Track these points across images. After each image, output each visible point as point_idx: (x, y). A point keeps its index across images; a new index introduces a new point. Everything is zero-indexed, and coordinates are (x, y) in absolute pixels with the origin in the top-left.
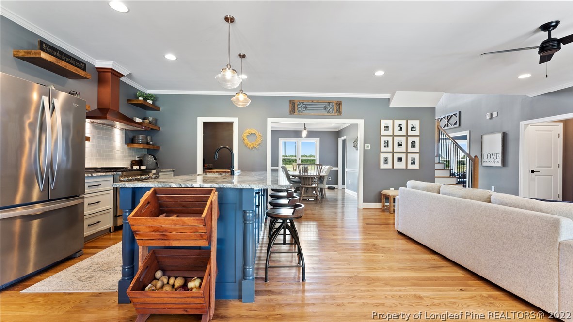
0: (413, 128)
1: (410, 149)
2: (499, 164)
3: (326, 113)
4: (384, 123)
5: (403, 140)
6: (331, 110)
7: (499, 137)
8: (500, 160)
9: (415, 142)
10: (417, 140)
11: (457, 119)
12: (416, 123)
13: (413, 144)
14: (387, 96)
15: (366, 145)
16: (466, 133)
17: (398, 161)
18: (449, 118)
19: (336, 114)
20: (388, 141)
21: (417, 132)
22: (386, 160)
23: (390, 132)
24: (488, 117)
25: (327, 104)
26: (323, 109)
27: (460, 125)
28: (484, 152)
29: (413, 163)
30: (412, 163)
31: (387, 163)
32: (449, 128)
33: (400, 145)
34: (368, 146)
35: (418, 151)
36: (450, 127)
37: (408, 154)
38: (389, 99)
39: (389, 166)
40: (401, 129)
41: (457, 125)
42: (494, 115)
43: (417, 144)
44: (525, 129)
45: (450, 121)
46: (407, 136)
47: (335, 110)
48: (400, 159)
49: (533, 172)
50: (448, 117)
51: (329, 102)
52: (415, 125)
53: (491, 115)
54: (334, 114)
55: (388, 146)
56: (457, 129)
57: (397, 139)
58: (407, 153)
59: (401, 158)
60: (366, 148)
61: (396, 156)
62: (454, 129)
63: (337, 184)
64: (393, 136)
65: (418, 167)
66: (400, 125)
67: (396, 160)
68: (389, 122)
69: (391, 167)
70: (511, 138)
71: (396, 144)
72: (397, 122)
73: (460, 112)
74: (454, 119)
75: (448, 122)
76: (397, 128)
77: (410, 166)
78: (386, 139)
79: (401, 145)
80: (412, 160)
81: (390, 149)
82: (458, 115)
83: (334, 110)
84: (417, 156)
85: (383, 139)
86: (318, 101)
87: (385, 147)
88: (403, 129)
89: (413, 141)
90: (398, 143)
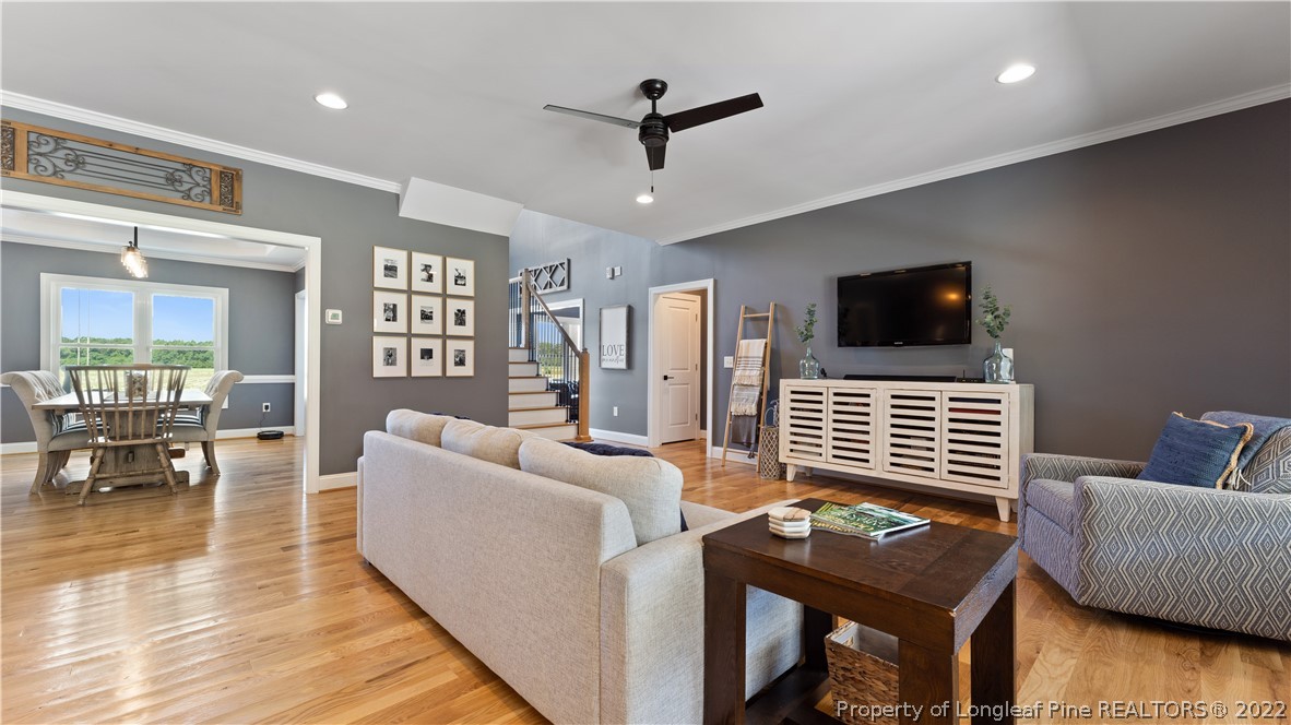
0: (459, 279)
1: (452, 329)
2: (623, 365)
3: (176, 197)
4: (382, 255)
5: (434, 305)
6: (197, 190)
7: (623, 312)
8: (624, 357)
9: (464, 312)
10: (469, 307)
11: (565, 272)
12: (467, 267)
13: (460, 317)
14: (391, 187)
15: (330, 313)
16: (577, 303)
17: (422, 358)
18: (553, 270)
19: (220, 208)
20: (395, 306)
21: (469, 290)
22: (390, 356)
23: (400, 282)
24: (609, 276)
25: (179, 166)
26: (163, 181)
27: (569, 287)
28: (604, 343)
29: (461, 362)
30: (457, 364)
31: (393, 363)
32: (552, 290)
33: (426, 316)
34: (335, 316)
35: (471, 334)
36: (555, 289)
37: (448, 341)
38: (397, 196)
39: (399, 370)
40: (430, 278)
41: (565, 287)
42: (617, 273)
43: (470, 318)
44: (655, 301)
45: (555, 278)
46: (444, 296)
47: (216, 194)
48: (427, 354)
49: (666, 378)
50: (551, 267)
51: (190, 163)
52: (465, 271)
53: (613, 270)
54: (212, 207)
55: (394, 319)
56: (563, 294)
57: (419, 303)
58: (444, 337)
59: (431, 351)
60: (329, 320)
61: (418, 345)
62: (560, 295)
63: (292, 423)
64: (409, 292)
65: (471, 373)
66: (427, 268)
67: (416, 354)
68: (398, 257)
69: (404, 374)
70: (638, 316)
71: (416, 315)
72: (420, 259)
73: (569, 261)
74: (561, 274)
75: (551, 277)
76: (419, 275)
77: (453, 371)
78: (392, 299)
79: (430, 318)
80: (456, 356)
81: (400, 326)
82: (566, 266)
83: (210, 193)
84: (469, 347)
85: (380, 300)
86: (137, 151)
87: (387, 320)
88: (434, 278)
89: (459, 311)
90: (423, 313)
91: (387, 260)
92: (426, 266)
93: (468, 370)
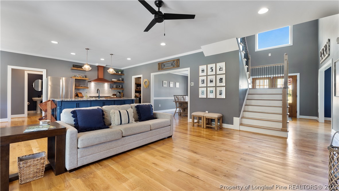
0: (220, 69)
6: (174, 65)
9: (222, 79)
13: (221, 80)
16: (330, 61)
18: (326, 47)
19: (177, 67)
20: (204, 80)
22: (203, 92)
25: (173, 62)
26: (171, 65)
27: (330, 54)
29: (221, 94)
30: (219, 94)
31: (203, 94)
34: (192, 84)
35: (224, 85)
37: (217, 88)
46: (216, 75)
52: (222, 66)
55: (204, 83)
56: (328, 58)
59: (213, 91)
64: (207, 76)
67: (209, 92)
69: (206, 97)
73: (329, 40)
75: (325, 51)
76: (209, 70)
79: (212, 82)
80: (220, 92)
86: (169, 61)
87: (202, 84)
88: (213, 70)
89: (220, 78)
90: (210, 80)
91: (202, 69)
92: (211, 67)
93: (223, 96)
